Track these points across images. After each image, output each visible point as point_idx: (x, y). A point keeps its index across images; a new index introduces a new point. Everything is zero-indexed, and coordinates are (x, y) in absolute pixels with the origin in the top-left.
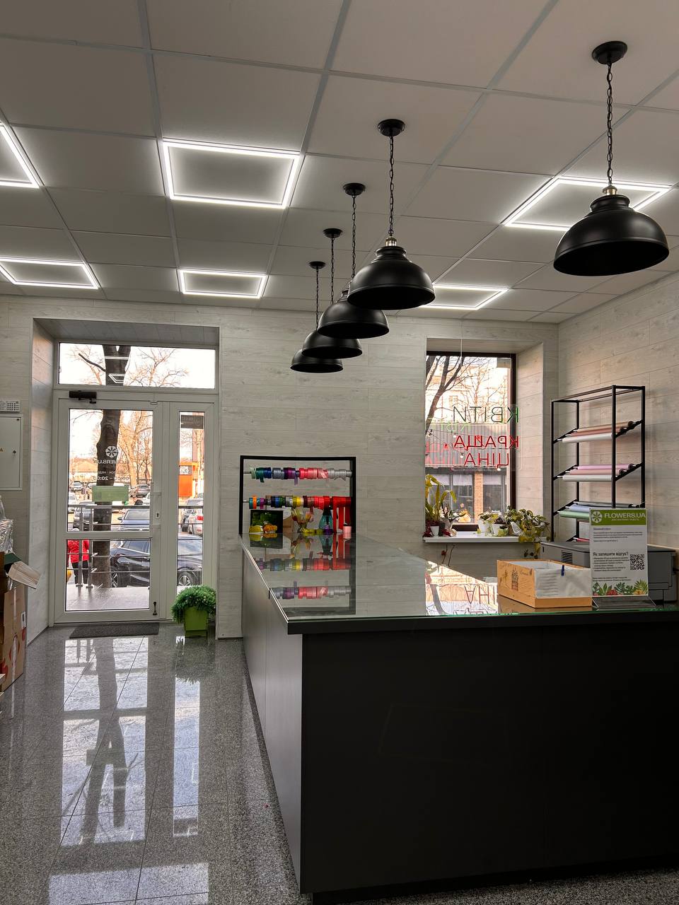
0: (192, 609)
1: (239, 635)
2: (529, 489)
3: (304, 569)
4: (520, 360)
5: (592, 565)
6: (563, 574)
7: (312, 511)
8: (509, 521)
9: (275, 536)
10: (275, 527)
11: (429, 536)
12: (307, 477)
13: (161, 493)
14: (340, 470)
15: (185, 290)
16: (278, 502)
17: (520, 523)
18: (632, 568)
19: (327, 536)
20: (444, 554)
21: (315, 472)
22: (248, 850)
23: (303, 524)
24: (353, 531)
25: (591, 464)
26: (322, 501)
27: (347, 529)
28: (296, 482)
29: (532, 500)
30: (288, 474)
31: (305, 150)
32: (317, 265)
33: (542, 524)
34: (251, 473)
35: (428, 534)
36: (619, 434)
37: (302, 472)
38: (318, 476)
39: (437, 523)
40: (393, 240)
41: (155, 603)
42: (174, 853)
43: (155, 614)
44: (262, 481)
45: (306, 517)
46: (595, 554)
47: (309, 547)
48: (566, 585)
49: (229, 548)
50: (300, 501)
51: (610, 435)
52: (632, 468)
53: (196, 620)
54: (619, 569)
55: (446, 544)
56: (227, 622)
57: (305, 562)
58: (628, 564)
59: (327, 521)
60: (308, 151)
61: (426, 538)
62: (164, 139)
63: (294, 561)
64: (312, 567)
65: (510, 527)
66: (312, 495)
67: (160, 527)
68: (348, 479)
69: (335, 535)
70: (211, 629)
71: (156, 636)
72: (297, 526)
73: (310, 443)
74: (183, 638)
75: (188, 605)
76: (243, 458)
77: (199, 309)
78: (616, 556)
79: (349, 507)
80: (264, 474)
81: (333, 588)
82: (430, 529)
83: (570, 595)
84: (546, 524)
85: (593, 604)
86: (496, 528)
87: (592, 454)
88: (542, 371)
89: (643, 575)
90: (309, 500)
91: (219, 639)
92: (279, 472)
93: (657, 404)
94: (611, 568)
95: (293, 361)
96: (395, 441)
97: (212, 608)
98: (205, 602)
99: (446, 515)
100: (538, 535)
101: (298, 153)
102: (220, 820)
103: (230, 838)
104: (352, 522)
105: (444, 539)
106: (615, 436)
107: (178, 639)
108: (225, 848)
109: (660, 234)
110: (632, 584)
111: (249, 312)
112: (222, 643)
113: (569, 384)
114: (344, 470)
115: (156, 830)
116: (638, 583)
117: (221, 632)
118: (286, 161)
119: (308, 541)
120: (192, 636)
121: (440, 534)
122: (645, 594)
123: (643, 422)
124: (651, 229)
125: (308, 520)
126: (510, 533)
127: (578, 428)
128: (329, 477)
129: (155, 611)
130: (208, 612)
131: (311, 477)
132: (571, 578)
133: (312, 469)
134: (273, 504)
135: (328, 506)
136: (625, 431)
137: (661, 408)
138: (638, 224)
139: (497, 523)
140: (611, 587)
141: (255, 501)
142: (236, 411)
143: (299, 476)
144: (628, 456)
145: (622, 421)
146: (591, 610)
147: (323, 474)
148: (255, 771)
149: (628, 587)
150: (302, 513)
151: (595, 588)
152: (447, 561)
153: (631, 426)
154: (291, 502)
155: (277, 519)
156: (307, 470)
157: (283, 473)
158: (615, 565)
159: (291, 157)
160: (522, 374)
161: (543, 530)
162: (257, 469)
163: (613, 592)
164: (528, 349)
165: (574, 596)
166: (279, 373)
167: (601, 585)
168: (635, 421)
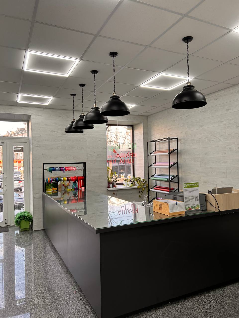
0: (23, 221)
1: (42, 228)
2: (139, 170)
3: (68, 203)
4: (135, 127)
5: (184, 201)
6: (177, 204)
7: (70, 182)
8: (134, 181)
9: (56, 192)
10: (56, 189)
11: (109, 188)
12: (68, 170)
13: (7, 177)
14: (80, 167)
15: (19, 101)
16: (58, 179)
17: (138, 182)
18: (195, 201)
19: (75, 191)
20: (114, 194)
21: (71, 168)
22: (74, 309)
23: (66, 187)
24: (85, 188)
25: (160, 162)
26: (74, 178)
27: (83, 188)
28: (64, 172)
29: (140, 174)
30: (61, 169)
31: (81, 59)
32: (73, 95)
33: (144, 182)
34: (47, 169)
35: (108, 187)
36: (170, 153)
37: (66, 168)
38: (72, 170)
39: (111, 183)
40: (115, 93)
41: (6, 219)
42: (48, 315)
43: (6, 223)
44: (51, 172)
45: (67, 184)
46: (185, 197)
47: (69, 195)
48: (177, 208)
49: (37, 197)
50: (66, 179)
51: (168, 153)
52: (174, 164)
53: (25, 225)
54: (192, 201)
55: (115, 190)
56: (38, 225)
57: (68, 200)
58: (194, 199)
59: (75, 185)
60: (82, 59)
61: (108, 189)
62: (29, 51)
63: (64, 200)
64: (71, 202)
65: (134, 183)
66: (70, 177)
67: (7, 190)
68: (83, 170)
69: (79, 190)
70: (31, 227)
71: (8, 232)
72: (64, 187)
73: (67, 157)
74: (18, 231)
75: (22, 219)
76: (44, 164)
77: (23, 108)
78: (191, 197)
79: (83, 180)
80: (52, 170)
81: (78, 209)
82: (109, 185)
83: (179, 211)
84: (146, 182)
85: (185, 213)
86: (130, 184)
87: (160, 159)
88: (143, 131)
89: (198, 203)
90: (69, 178)
91: (34, 231)
92: (58, 169)
93: (182, 143)
94: (190, 201)
95: (66, 129)
96: (97, 156)
97: (31, 220)
98: (28, 218)
99: (114, 180)
100: (143, 185)
101: (78, 59)
102: (60, 300)
103: (66, 306)
104: (85, 185)
105: (114, 188)
106: (169, 154)
107: (16, 232)
108: (66, 310)
109: (204, 99)
110: (195, 206)
111: (42, 109)
112: (36, 232)
113: (152, 136)
114: (81, 167)
115: (37, 308)
116: (197, 205)
117: (35, 228)
118: (72, 62)
119: (68, 193)
120: (23, 231)
121: (112, 187)
122: (199, 208)
123: (177, 149)
124: (201, 96)
125: (68, 185)
126: (134, 185)
127: (155, 151)
128: (76, 170)
129: (6, 222)
130: (30, 221)
131: (70, 170)
132: (179, 205)
133: (70, 167)
134: (56, 181)
135: (76, 180)
136: (173, 152)
137: (183, 144)
138: (198, 95)
139: (130, 182)
140: (190, 207)
141: (49, 180)
142: (38, 146)
143: (65, 170)
144: (173, 160)
145: (171, 149)
146: (184, 215)
147: (74, 169)
148: (66, 280)
149: (194, 207)
150: (66, 183)
151: (185, 208)
152: (115, 196)
153: (174, 150)
154: (63, 179)
155: (56, 186)
156: (68, 168)
157: (59, 169)
158: (191, 200)
159: (75, 60)
160: (136, 132)
161: (145, 184)
162: (49, 168)
163: (191, 209)
164: (138, 124)
165: (180, 211)
166: (54, 132)
167: (187, 207)
168: (175, 149)
